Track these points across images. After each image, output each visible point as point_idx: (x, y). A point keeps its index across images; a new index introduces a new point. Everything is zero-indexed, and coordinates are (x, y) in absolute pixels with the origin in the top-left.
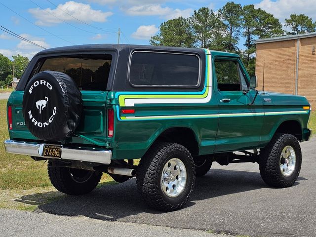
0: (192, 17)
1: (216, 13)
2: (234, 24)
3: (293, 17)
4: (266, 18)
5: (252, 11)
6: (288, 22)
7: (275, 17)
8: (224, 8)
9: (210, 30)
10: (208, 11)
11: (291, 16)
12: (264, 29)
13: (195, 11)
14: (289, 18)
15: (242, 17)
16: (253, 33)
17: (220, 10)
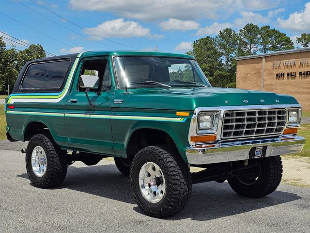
0: (218, 36)
1: (238, 32)
2: (253, 42)
3: (304, 35)
4: (280, 36)
5: (268, 31)
6: (299, 40)
7: (288, 36)
8: (244, 28)
9: (232, 47)
10: (231, 31)
11: (302, 35)
12: (278, 45)
13: (220, 31)
14: (300, 37)
15: (259, 36)
16: (269, 49)
17: (241, 31)
